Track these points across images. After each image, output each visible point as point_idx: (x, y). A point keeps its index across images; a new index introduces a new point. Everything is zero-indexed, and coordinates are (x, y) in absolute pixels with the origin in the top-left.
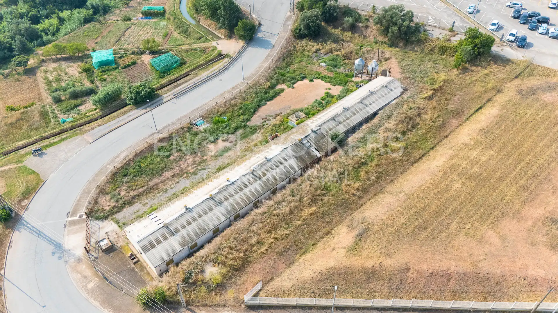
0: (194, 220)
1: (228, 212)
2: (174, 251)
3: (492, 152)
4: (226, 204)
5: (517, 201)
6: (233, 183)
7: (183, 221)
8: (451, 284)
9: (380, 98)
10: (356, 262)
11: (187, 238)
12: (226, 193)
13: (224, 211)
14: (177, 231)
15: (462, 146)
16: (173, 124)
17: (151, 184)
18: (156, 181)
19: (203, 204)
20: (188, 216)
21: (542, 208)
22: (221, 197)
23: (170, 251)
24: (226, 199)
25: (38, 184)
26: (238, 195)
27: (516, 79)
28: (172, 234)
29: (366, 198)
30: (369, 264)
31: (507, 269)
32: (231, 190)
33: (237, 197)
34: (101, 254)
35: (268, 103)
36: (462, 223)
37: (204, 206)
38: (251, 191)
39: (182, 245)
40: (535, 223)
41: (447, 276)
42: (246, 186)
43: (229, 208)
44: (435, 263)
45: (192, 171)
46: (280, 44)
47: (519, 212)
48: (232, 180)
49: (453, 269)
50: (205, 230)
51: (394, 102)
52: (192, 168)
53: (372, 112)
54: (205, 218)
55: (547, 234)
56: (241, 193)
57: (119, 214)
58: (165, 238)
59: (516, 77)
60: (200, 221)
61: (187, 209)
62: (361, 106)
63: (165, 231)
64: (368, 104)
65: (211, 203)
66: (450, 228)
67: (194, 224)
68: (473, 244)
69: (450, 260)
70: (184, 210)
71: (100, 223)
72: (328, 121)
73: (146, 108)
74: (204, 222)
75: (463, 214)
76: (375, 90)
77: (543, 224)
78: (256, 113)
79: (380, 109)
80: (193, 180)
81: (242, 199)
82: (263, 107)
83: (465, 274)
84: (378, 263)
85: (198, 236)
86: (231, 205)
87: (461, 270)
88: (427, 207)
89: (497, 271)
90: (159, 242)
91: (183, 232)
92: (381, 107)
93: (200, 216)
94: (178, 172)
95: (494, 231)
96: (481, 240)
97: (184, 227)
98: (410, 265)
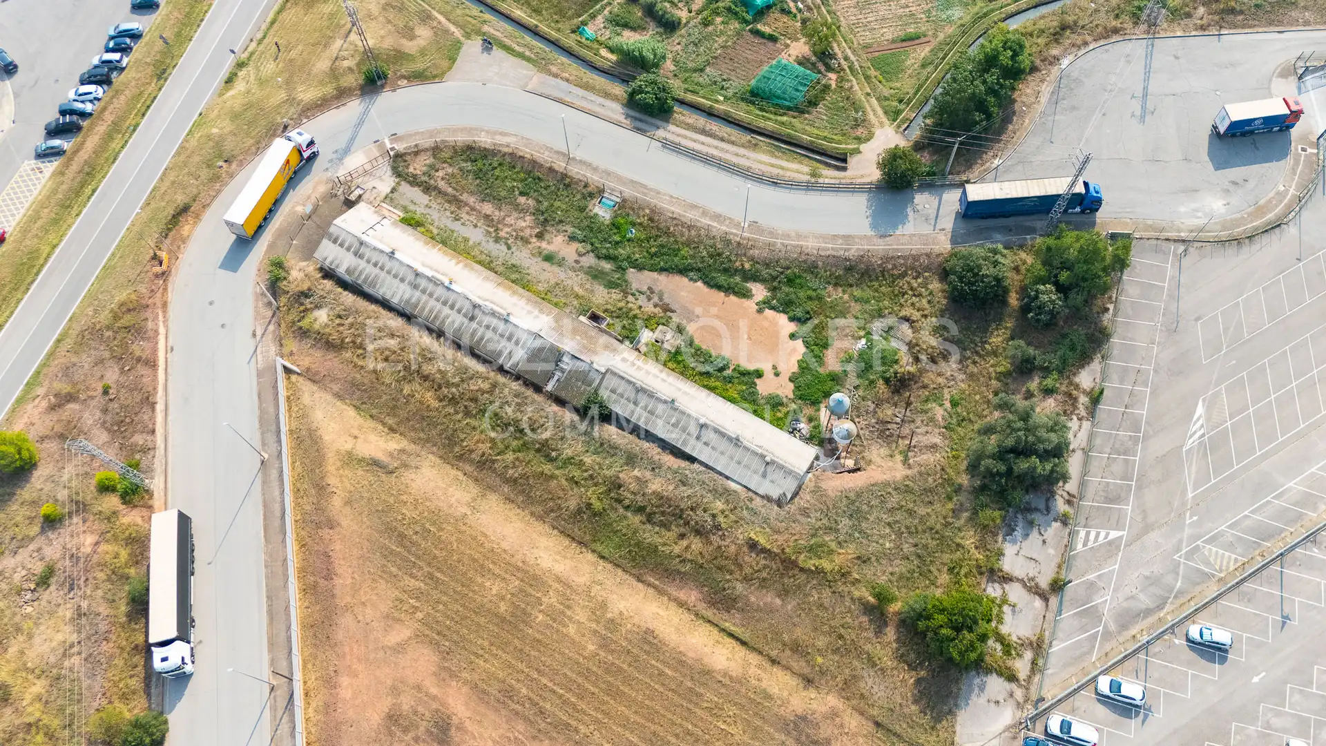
0: (382, 268)
1: (408, 302)
2: (337, 267)
3: (591, 648)
4: (417, 294)
5: (476, 677)
6: (448, 289)
7: (375, 257)
8: (322, 582)
9: (732, 458)
10: (332, 464)
11: (357, 274)
12: (431, 287)
13: (406, 296)
14: (361, 257)
15: (599, 598)
16: (595, 169)
17: (465, 197)
18: (471, 200)
19: (404, 268)
20: (383, 259)
21: (468, 714)
22: (423, 283)
23: (336, 262)
24: (424, 291)
25: (435, 77)
26: (436, 303)
27: (871, 724)
28: (356, 254)
29: (469, 468)
30: (332, 481)
31: (347, 649)
32: (439, 291)
33: (432, 303)
34: (342, 198)
35: (699, 284)
36: (418, 595)
37: (403, 271)
38: (447, 317)
39: (348, 271)
40: (434, 698)
41: (329, 575)
42: (452, 307)
43: (413, 300)
44: (344, 559)
45: (502, 234)
46: (902, 244)
47: (453, 675)
48: (453, 287)
49: (338, 581)
50: (374, 287)
51: (733, 486)
52: (507, 233)
53: (688, 450)
54: (389, 278)
55: (415, 713)
56: (439, 306)
57: (408, 185)
58: (348, 249)
59: (878, 724)
60: (383, 274)
61: (393, 253)
62: (693, 429)
63: (356, 244)
64: (704, 439)
65: (410, 277)
66: (406, 577)
67: (377, 271)
68: (384, 608)
69: (353, 578)
70: (388, 250)
71: (389, 173)
72: (629, 382)
73: (627, 116)
74: (383, 281)
75: (435, 594)
76: (746, 443)
77: (437, 711)
78: (664, 273)
79: (701, 463)
80: (483, 243)
81: (431, 311)
82: (685, 280)
83: (333, 596)
84: (334, 489)
85: (365, 281)
86: (418, 302)
87: (337, 591)
88: (442, 546)
89: (340, 635)
90: (341, 245)
91: (362, 264)
92: (711, 464)
93: (389, 272)
94: (495, 218)
95: (410, 638)
96: (391, 619)
97: (368, 262)
98: (338, 529)
